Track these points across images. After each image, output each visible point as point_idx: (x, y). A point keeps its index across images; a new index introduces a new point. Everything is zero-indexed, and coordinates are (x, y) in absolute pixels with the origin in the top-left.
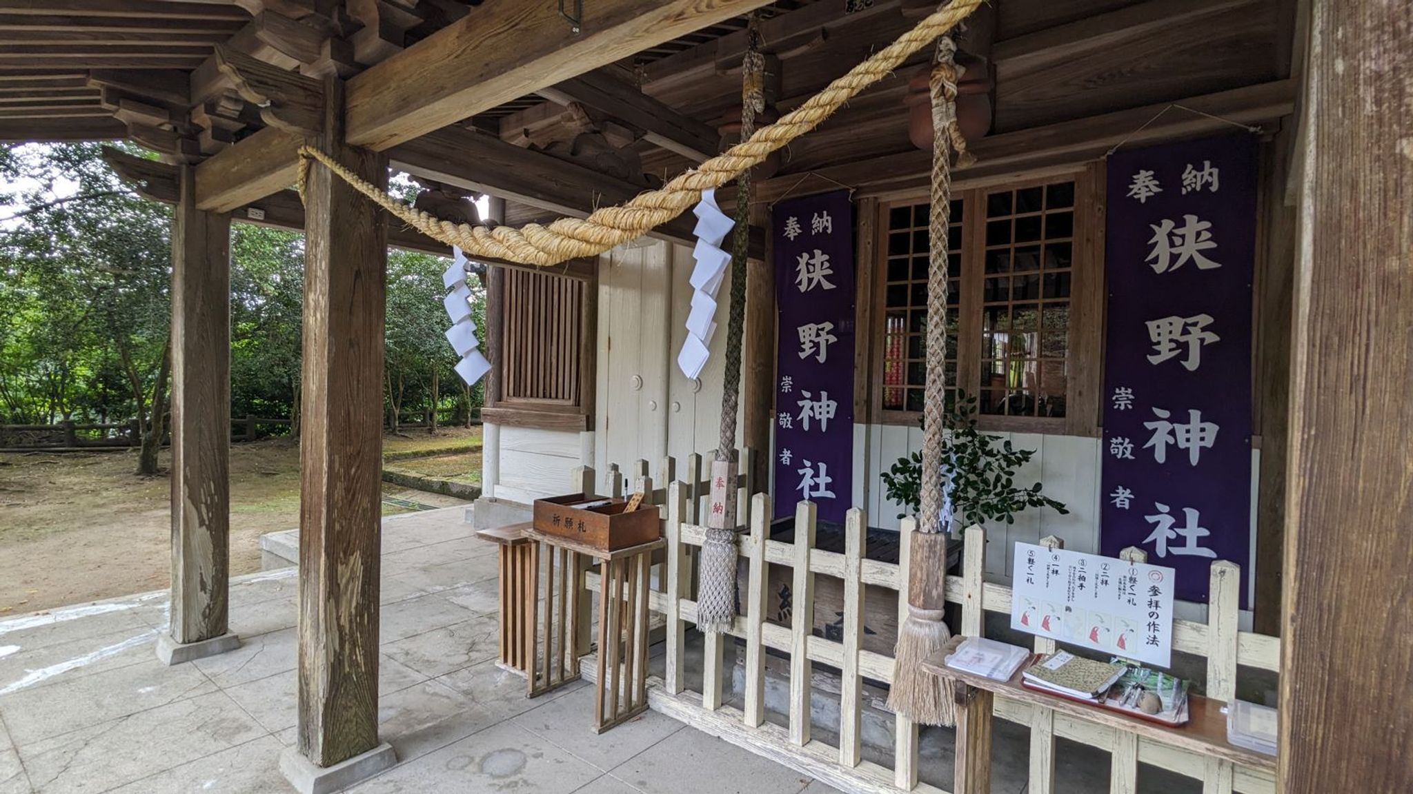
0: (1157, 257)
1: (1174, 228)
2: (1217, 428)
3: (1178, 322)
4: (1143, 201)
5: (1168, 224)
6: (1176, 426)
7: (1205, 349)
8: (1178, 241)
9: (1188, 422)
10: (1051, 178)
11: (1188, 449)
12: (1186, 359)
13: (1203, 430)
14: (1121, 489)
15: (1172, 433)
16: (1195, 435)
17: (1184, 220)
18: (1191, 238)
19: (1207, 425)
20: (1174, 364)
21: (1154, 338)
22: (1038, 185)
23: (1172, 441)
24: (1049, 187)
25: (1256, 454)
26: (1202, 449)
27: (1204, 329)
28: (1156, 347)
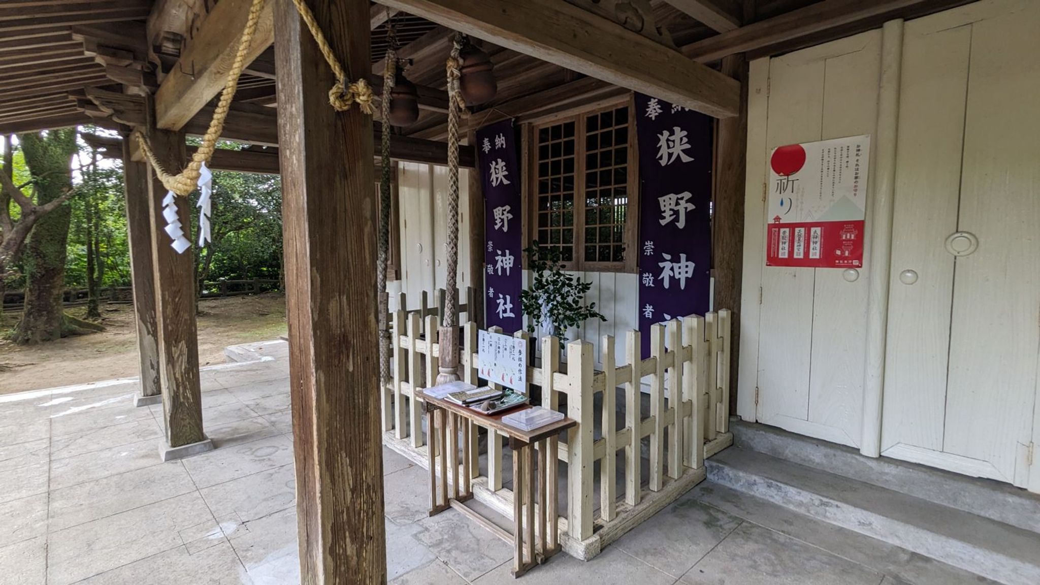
0: (662, 156)
1: (669, 136)
2: (694, 265)
3: (673, 197)
4: (653, 119)
5: (666, 133)
6: (674, 264)
7: (688, 214)
8: (671, 144)
9: (680, 262)
10: (616, 105)
11: (679, 279)
12: (678, 222)
13: (687, 266)
14: (648, 306)
15: (672, 269)
16: (683, 270)
17: (674, 131)
18: (678, 142)
19: (690, 263)
20: (672, 223)
21: (663, 209)
22: (609, 110)
23: (672, 275)
24: (617, 111)
25: (712, 280)
26: (687, 278)
27: (687, 201)
28: (663, 214)
